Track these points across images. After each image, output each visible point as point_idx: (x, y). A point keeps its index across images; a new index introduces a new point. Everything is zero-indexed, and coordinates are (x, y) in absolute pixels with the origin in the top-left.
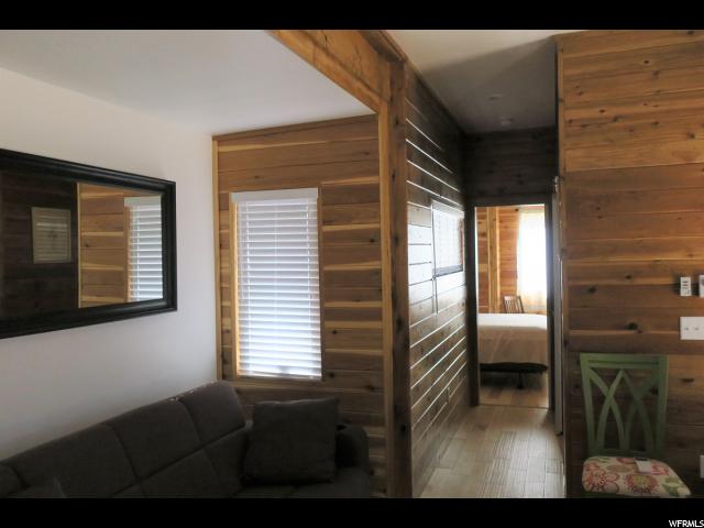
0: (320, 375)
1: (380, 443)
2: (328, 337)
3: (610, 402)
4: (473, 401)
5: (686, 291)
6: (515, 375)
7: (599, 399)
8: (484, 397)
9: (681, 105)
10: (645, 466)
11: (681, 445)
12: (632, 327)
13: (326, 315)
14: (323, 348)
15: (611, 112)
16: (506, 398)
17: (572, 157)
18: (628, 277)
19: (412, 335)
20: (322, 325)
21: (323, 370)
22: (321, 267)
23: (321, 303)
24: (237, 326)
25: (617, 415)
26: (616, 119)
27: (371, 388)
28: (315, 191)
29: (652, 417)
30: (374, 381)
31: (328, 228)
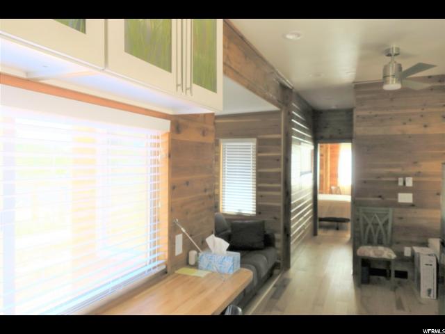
0: (255, 213)
1: (279, 241)
2: (259, 198)
3: (370, 226)
4: (315, 234)
5: (401, 184)
6: (335, 223)
7: (366, 225)
8: (320, 232)
9: (401, 111)
10: (381, 248)
11: (398, 243)
12: (380, 197)
13: (258, 189)
14: (257, 202)
15: (374, 113)
16: (331, 233)
17: (358, 130)
18: (379, 178)
19: (292, 198)
20: (257, 194)
21: (257, 211)
22: (257, 170)
23: (256, 185)
24: (221, 193)
25: (373, 231)
26: (376, 116)
27: (275, 218)
28: (255, 140)
29: (386, 232)
30: (277, 216)
31: (260, 155)
